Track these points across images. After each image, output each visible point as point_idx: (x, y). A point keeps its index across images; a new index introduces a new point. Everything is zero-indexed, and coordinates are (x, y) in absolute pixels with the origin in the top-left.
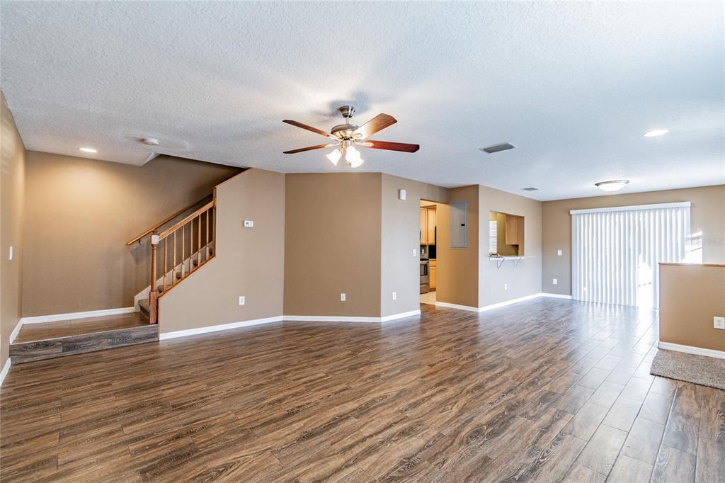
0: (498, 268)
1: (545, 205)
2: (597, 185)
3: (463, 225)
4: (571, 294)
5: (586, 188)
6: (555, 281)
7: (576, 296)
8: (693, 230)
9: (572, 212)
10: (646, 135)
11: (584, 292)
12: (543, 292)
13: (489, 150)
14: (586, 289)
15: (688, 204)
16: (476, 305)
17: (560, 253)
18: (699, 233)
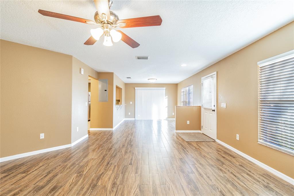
0: (117, 110)
1: (126, 85)
2: (149, 79)
3: (106, 90)
4: (135, 118)
5: (145, 80)
6: (129, 114)
7: (136, 119)
8: (166, 96)
9: (136, 88)
10: (182, 65)
11: (139, 117)
12: (125, 118)
13: (139, 58)
14: (139, 115)
15: (165, 88)
16: (112, 127)
17: (131, 103)
18: (167, 97)
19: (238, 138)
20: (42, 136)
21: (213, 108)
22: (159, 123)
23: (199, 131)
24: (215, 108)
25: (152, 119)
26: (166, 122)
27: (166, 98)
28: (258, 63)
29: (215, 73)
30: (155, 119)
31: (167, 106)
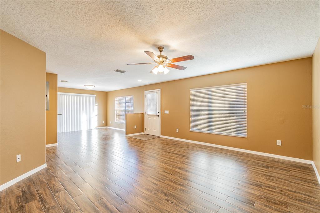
2: (85, 86)
15: (95, 96)
16: (56, 143)
18: (97, 104)
19: (177, 131)
20: (19, 158)
21: (157, 114)
22: (89, 133)
23: (143, 133)
24: (159, 114)
25: (81, 130)
26: (96, 131)
27: (97, 106)
28: (190, 89)
29: (160, 90)
30: (84, 129)
31: (97, 114)
